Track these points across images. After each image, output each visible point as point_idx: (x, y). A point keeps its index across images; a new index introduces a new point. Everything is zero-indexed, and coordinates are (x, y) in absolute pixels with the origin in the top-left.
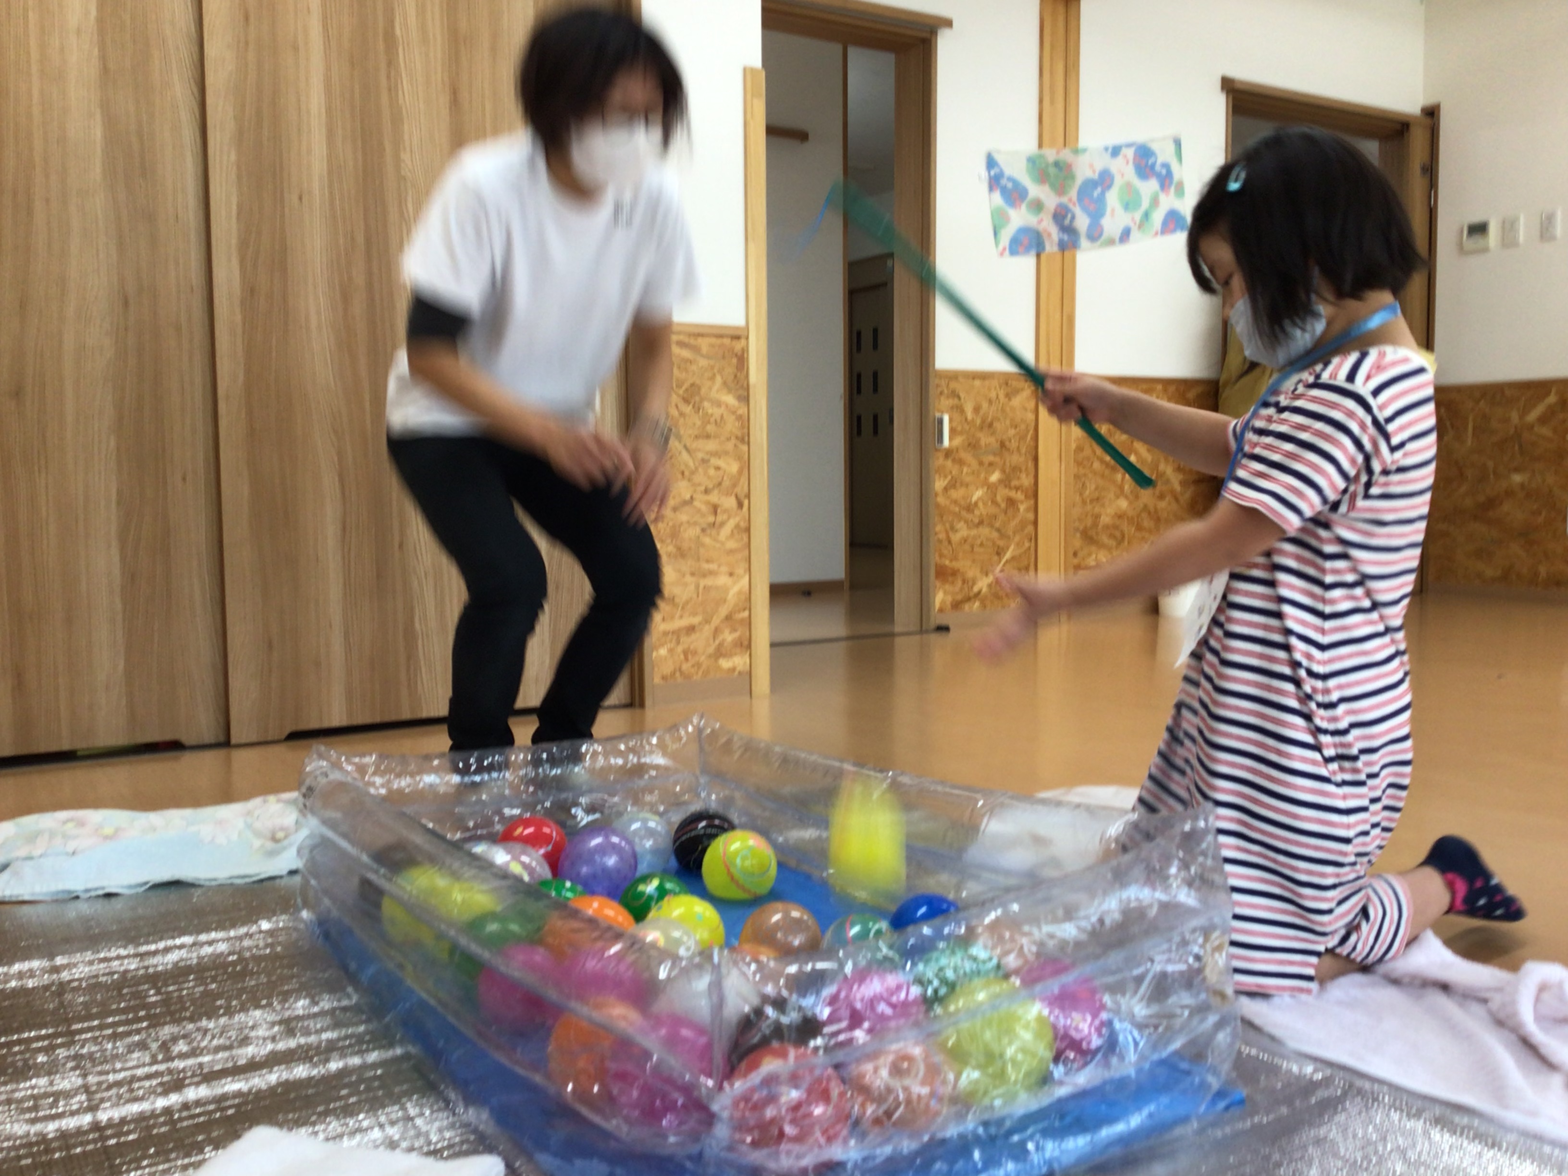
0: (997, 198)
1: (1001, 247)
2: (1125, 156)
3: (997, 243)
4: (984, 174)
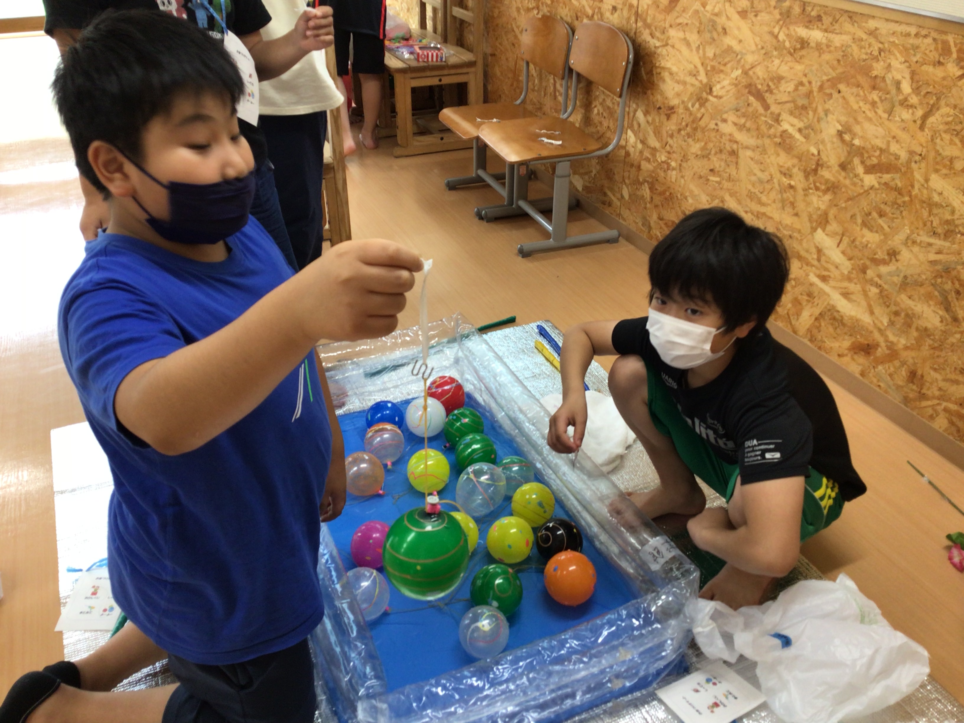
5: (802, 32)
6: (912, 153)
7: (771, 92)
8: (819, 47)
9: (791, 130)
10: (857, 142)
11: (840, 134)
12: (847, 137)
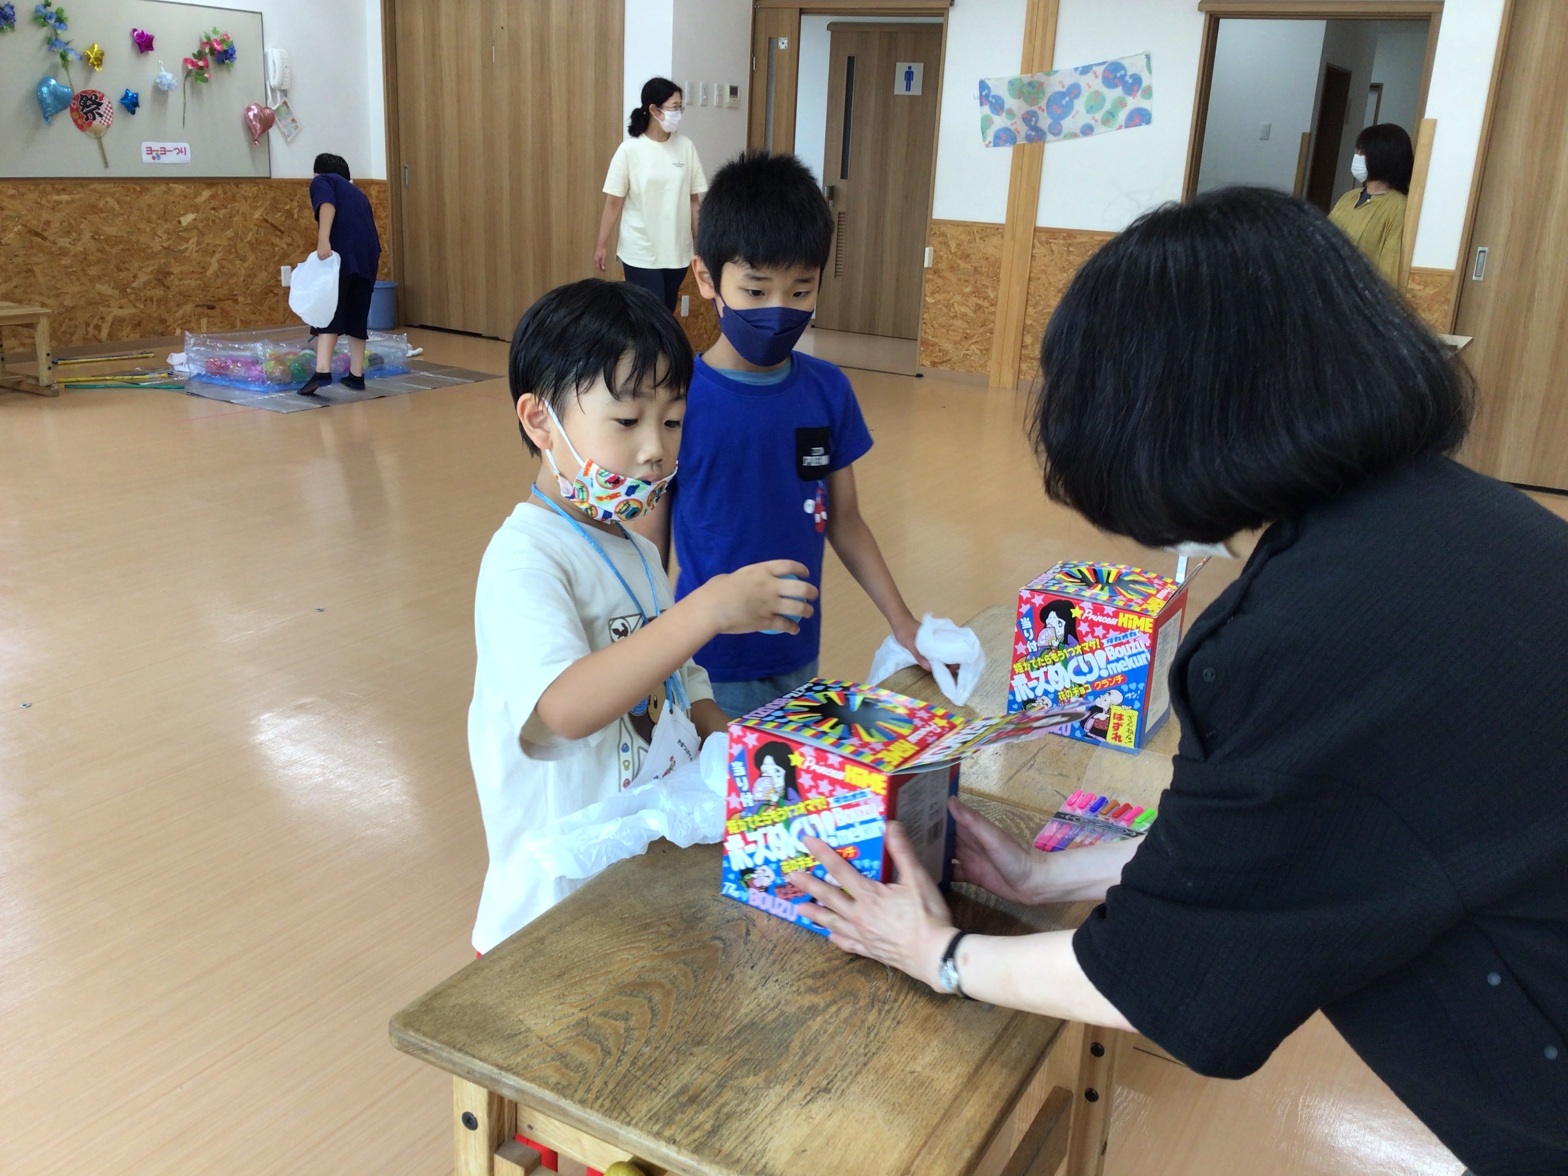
0: (986, 109)
1: (987, 142)
2: (1095, 73)
3: (984, 138)
4: (977, 93)
5: (56, 198)
6: (128, 233)
7: (46, 230)
8: (68, 202)
9: (65, 245)
10: (102, 237)
11: (93, 237)
12: (96, 237)
